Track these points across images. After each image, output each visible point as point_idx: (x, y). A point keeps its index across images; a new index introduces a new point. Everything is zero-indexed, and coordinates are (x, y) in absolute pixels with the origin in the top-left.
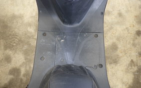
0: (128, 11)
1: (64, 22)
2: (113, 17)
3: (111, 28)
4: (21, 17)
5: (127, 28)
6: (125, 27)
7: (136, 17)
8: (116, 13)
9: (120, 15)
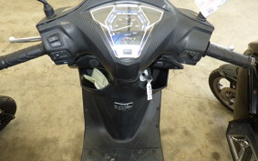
0: (195, 128)
1: (114, 137)
2: (178, 136)
3: (178, 151)
4: (55, 141)
5: (199, 150)
6: (195, 149)
7: (207, 134)
8: (180, 131)
9: (186, 133)
